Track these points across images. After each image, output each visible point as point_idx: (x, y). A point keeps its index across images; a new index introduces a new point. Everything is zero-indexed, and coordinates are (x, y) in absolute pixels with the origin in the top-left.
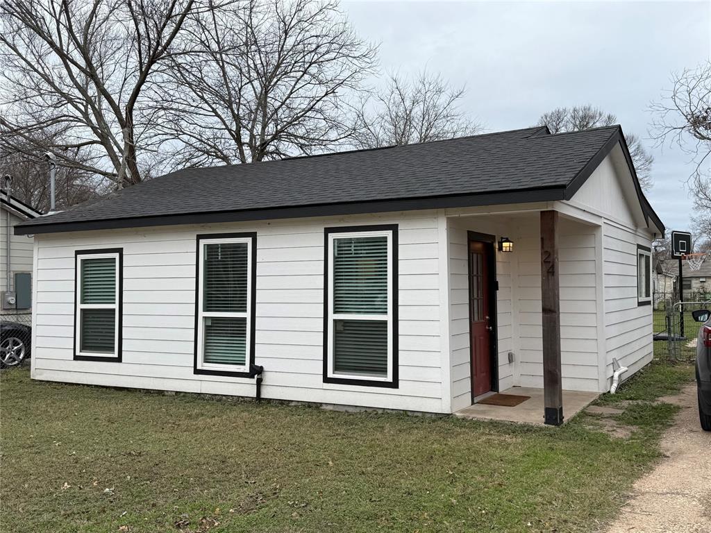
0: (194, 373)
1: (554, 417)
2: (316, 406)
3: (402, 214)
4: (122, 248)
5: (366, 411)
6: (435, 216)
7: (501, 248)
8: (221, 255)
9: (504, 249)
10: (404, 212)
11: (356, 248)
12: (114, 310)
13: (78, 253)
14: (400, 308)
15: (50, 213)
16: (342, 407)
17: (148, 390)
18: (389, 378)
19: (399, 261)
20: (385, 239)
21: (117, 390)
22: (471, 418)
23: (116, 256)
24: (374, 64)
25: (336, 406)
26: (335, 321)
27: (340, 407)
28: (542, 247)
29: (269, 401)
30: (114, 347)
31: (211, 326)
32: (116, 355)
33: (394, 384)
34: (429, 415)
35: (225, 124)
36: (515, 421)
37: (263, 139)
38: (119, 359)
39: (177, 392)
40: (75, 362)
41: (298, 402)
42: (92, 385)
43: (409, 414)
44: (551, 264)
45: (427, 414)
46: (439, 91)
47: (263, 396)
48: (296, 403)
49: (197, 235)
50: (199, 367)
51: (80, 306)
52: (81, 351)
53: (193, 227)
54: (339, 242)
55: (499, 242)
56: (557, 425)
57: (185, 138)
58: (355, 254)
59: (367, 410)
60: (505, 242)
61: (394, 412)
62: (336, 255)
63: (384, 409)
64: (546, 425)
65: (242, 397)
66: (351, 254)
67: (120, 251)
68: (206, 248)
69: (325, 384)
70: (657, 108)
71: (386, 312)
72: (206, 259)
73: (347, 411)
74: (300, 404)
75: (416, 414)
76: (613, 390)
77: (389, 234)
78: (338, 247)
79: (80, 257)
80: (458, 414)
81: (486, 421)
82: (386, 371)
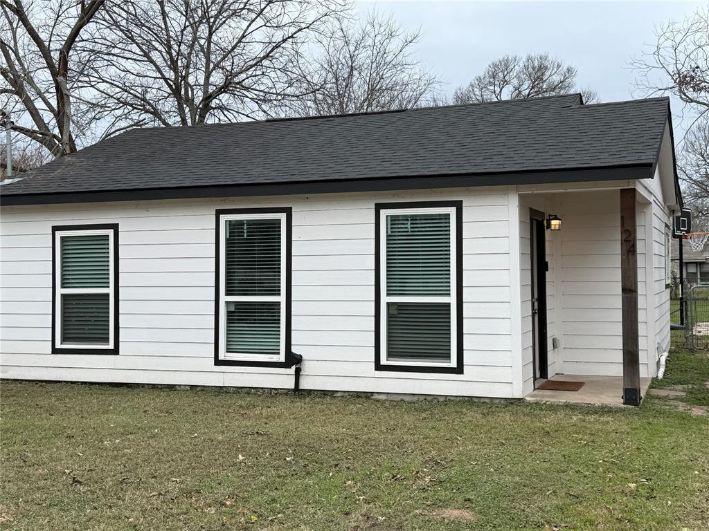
0: (215, 365)
1: (634, 398)
2: (367, 396)
3: (468, 189)
4: (118, 224)
5: (425, 399)
6: (506, 193)
7: (549, 226)
8: (247, 232)
9: (553, 227)
10: (469, 188)
11: (412, 226)
12: (108, 295)
13: (55, 229)
14: (464, 290)
15: (7, 181)
16: (396, 396)
17: (154, 384)
18: (453, 363)
19: (464, 240)
20: (447, 216)
21: (113, 387)
22: (544, 402)
23: (111, 232)
24: (347, 7)
25: (389, 396)
26: (388, 304)
27: (394, 396)
28: (622, 226)
29: (309, 392)
30: (108, 338)
31: (234, 312)
32: (111, 346)
33: (459, 370)
34: (498, 401)
35: (160, 72)
36: (592, 403)
37: (206, 92)
38: (115, 351)
39: (192, 386)
40: (53, 355)
41: (344, 392)
42: (77, 382)
43: (475, 400)
44: (631, 243)
45: (494, 400)
46: (391, 35)
47: (301, 387)
48: (342, 394)
49: (216, 210)
50: (221, 357)
51: (60, 291)
52: (61, 344)
53: (212, 200)
54: (393, 220)
55: (547, 220)
56: (637, 404)
57: (102, 86)
58: (411, 232)
59: (427, 397)
60: (553, 219)
61: (458, 399)
62: (389, 233)
63: (446, 396)
64: (625, 406)
65: (275, 389)
66: (407, 232)
67: (115, 227)
68: (228, 224)
69: (377, 372)
70: (638, 65)
71: (449, 294)
72: (228, 237)
73: (402, 400)
74: (346, 394)
75: (483, 400)
76: (661, 375)
77: (452, 211)
78: (392, 224)
79: (59, 234)
80: (528, 399)
81: (561, 404)
82: (450, 357)
